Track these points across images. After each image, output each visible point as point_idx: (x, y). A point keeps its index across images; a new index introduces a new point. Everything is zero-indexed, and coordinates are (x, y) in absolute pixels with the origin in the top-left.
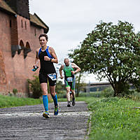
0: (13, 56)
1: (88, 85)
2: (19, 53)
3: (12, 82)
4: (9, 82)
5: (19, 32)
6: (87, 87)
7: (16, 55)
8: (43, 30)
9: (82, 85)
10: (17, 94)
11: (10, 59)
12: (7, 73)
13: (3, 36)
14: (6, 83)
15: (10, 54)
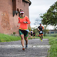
0: (14, 16)
1: (50, 30)
2: (16, 15)
3: (13, 28)
4: (11, 29)
5: (17, 4)
6: (49, 32)
7: (15, 16)
8: (28, 4)
9: (47, 30)
10: (15, 34)
11: (12, 17)
12: (10, 24)
13: (9, 6)
14: (10, 29)
15: (12, 15)
